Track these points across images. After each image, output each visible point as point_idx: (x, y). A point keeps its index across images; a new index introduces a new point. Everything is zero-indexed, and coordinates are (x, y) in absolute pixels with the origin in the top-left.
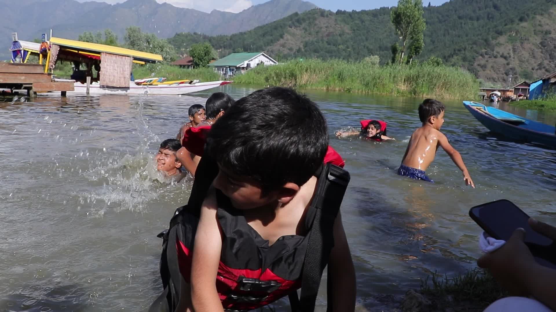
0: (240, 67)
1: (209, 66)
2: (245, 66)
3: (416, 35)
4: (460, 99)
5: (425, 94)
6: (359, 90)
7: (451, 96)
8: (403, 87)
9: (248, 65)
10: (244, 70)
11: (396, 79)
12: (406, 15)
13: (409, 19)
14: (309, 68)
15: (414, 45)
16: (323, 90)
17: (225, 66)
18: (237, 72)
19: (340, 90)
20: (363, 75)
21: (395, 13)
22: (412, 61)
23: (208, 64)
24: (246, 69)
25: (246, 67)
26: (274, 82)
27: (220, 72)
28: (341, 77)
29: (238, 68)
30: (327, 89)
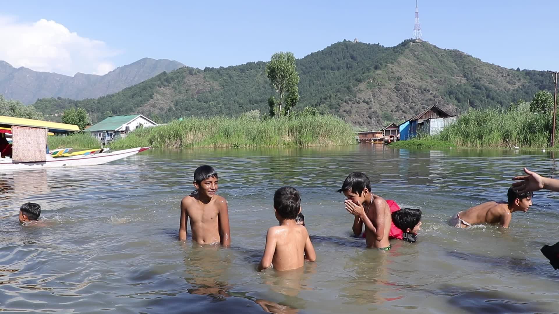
0: (119, 130)
1: (84, 132)
2: (124, 129)
3: (292, 87)
4: (341, 145)
5: (310, 143)
6: (246, 145)
7: (333, 143)
8: (288, 139)
9: (127, 129)
10: (124, 133)
11: (280, 131)
12: (281, 69)
13: (284, 73)
14: (193, 128)
15: (290, 98)
16: (211, 148)
17: (102, 131)
18: (116, 136)
19: (227, 147)
20: (248, 130)
21: (270, 68)
22: (289, 112)
23: (84, 129)
24: (126, 133)
25: (125, 131)
26: (158, 144)
27: (97, 137)
28: (227, 134)
29: (117, 132)
30: (215, 147)
